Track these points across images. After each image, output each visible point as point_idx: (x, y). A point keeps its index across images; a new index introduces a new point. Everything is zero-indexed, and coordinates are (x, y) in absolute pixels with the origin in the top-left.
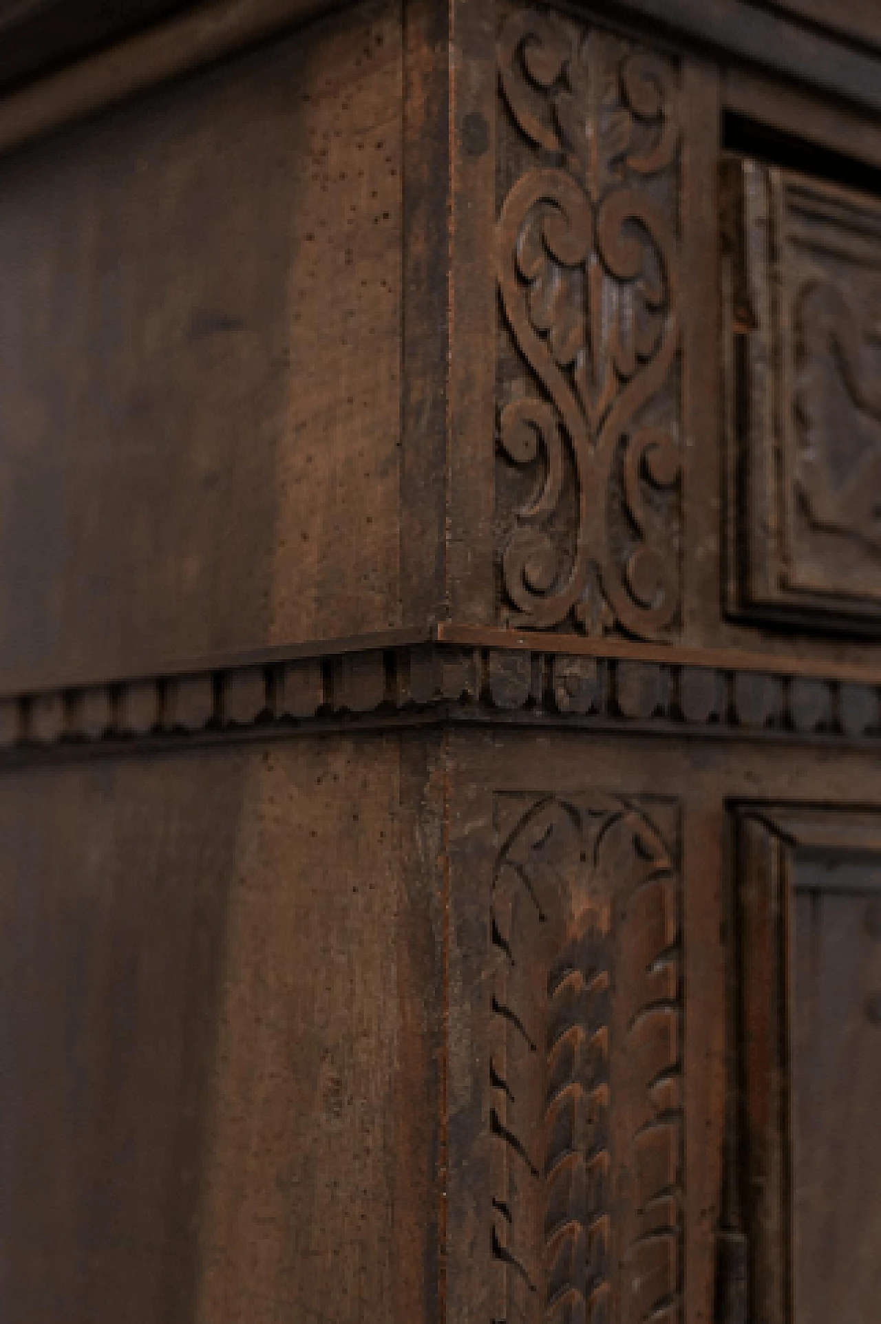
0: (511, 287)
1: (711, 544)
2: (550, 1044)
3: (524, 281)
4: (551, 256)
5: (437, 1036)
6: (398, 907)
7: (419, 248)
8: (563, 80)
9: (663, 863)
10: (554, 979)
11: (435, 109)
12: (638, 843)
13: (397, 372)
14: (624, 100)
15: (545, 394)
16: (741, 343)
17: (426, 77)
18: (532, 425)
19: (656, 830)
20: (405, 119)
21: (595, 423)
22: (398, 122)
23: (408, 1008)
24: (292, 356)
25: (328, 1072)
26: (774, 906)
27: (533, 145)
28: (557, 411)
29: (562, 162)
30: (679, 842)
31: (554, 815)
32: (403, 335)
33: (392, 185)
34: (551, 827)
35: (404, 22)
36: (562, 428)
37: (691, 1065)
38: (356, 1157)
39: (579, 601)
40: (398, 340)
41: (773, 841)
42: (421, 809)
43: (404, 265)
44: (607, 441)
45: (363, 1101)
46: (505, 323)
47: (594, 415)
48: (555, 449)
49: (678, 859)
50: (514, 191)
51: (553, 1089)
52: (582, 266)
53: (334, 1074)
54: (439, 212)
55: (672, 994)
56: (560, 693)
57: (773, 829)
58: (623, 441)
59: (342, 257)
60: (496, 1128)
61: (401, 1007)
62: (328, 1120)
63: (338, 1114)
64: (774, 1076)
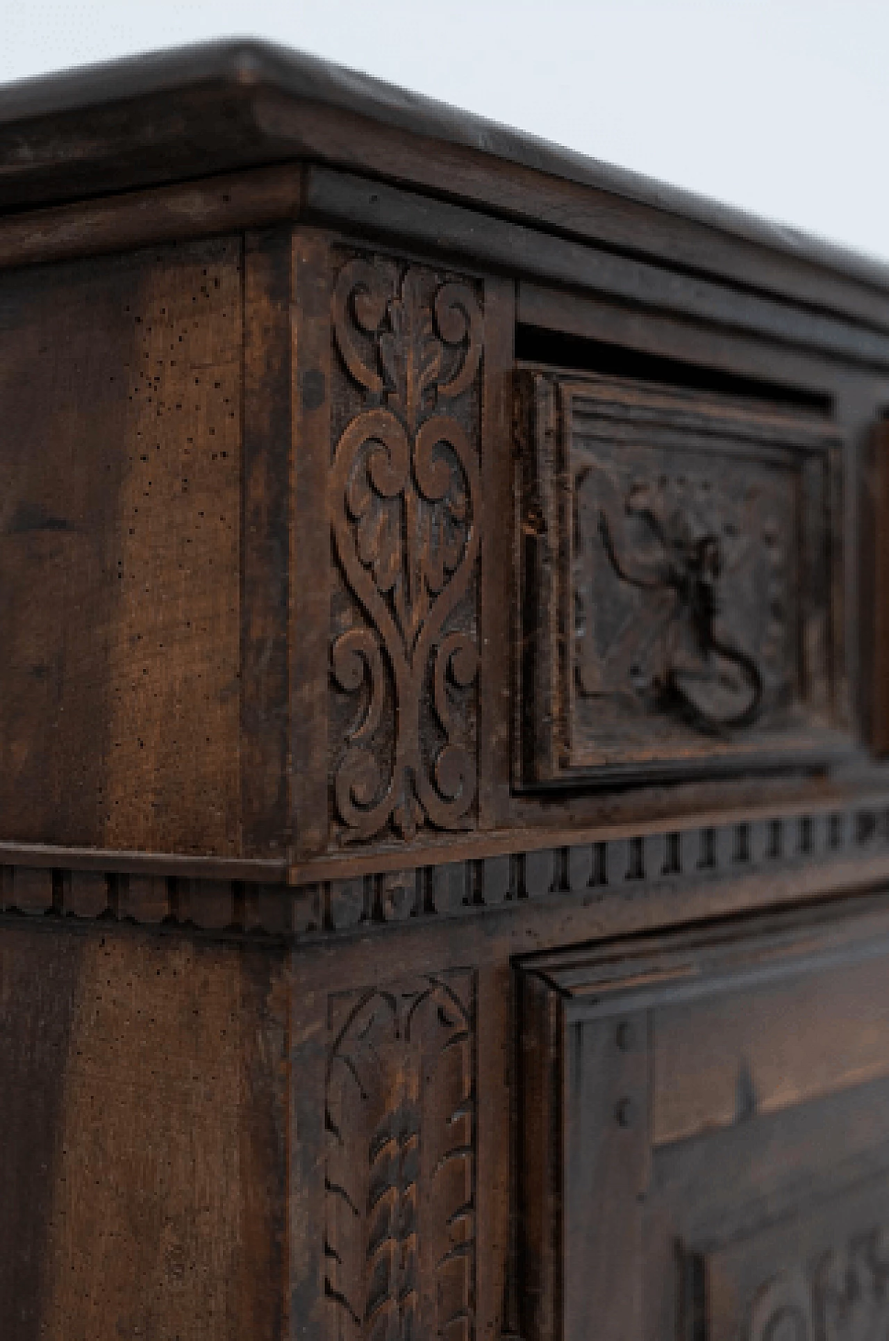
0: (343, 527)
1: (503, 731)
2: (370, 1206)
3: (352, 519)
4: (375, 491)
5: (279, 1221)
6: (241, 1100)
7: (258, 492)
8: (386, 322)
9: (464, 1027)
10: (374, 1148)
11: (276, 363)
12: (440, 1012)
13: (237, 605)
14: (436, 332)
15: (370, 622)
16: (530, 545)
17: (266, 331)
18: (360, 653)
19: (456, 1000)
20: (243, 366)
21: (410, 641)
22: (235, 367)
23: (250, 1193)
24: (125, 569)
25: (169, 1237)
26: (552, 1050)
27: (361, 388)
28: (380, 636)
29: (385, 400)
30: (474, 1004)
31: (377, 1005)
32: (242, 572)
33: (231, 426)
34: (373, 1017)
35: (242, 269)
36: (383, 650)
37: (481, 1200)
38: (197, 1316)
39: (397, 808)
40: (237, 575)
41: (552, 994)
42: (263, 1016)
43: (243, 504)
44: (420, 656)
45: (205, 1268)
46: (337, 561)
47: (410, 631)
48: (378, 672)
49: (473, 1020)
50: (346, 436)
51: (372, 1245)
52: (401, 496)
53: (176, 1241)
54: (280, 465)
55: (467, 1141)
56: (387, 905)
57: (552, 985)
58: (433, 652)
59: (178, 485)
60: (329, 1291)
61: (244, 1192)
62: (170, 1282)
63: (180, 1276)
64: (550, 1200)
